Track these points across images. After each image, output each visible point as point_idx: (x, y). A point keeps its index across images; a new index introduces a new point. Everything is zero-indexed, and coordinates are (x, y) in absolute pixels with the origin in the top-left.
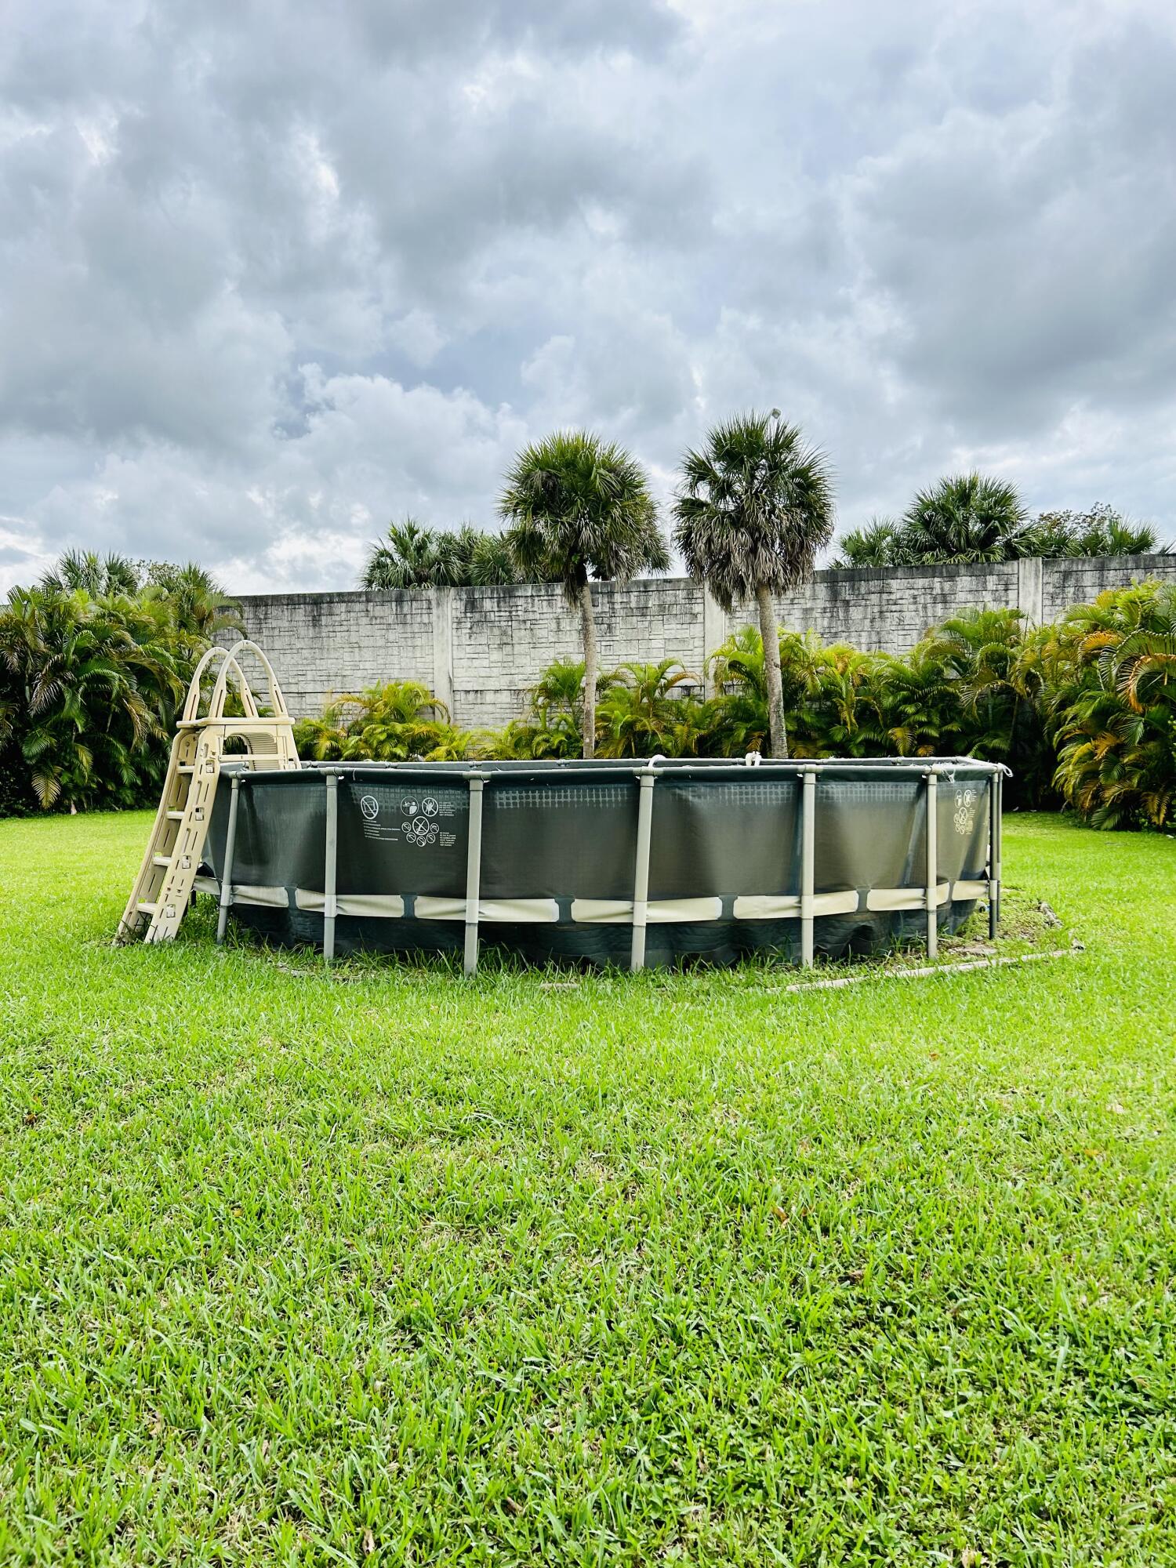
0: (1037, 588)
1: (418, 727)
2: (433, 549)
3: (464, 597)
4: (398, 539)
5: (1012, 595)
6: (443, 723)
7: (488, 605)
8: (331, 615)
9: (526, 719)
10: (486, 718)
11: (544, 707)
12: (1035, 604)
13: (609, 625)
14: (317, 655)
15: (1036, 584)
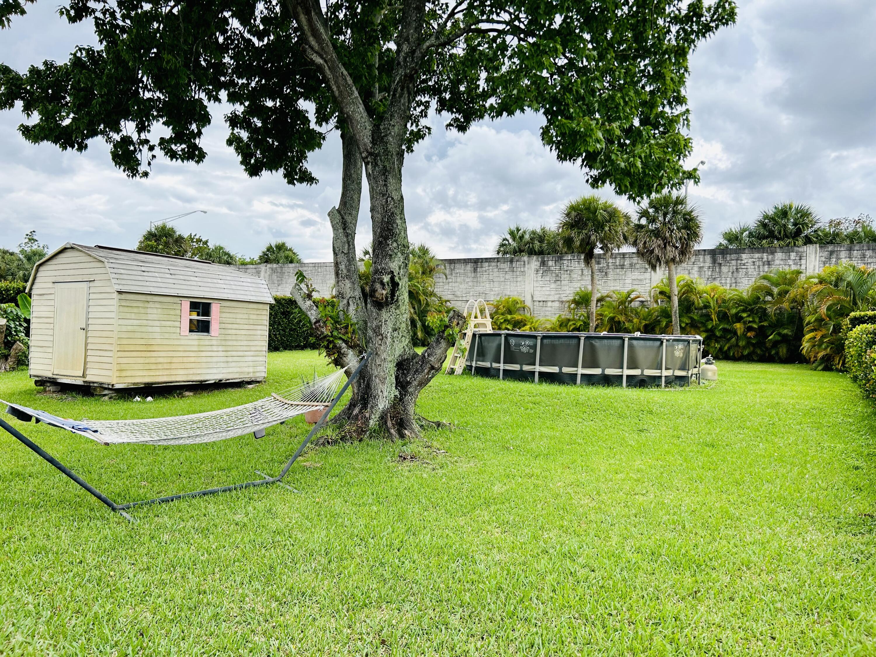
0: (816, 259)
1: (517, 317)
2: (527, 237)
3: (540, 260)
4: (512, 233)
5: (803, 262)
6: (528, 315)
7: (550, 263)
8: (482, 267)
9: (566, 315)
10: (547, 313)
11: (574, 309)
12: (814, 266)
13: (606, 273)
14: (475, 285)
15: (816, 257)
